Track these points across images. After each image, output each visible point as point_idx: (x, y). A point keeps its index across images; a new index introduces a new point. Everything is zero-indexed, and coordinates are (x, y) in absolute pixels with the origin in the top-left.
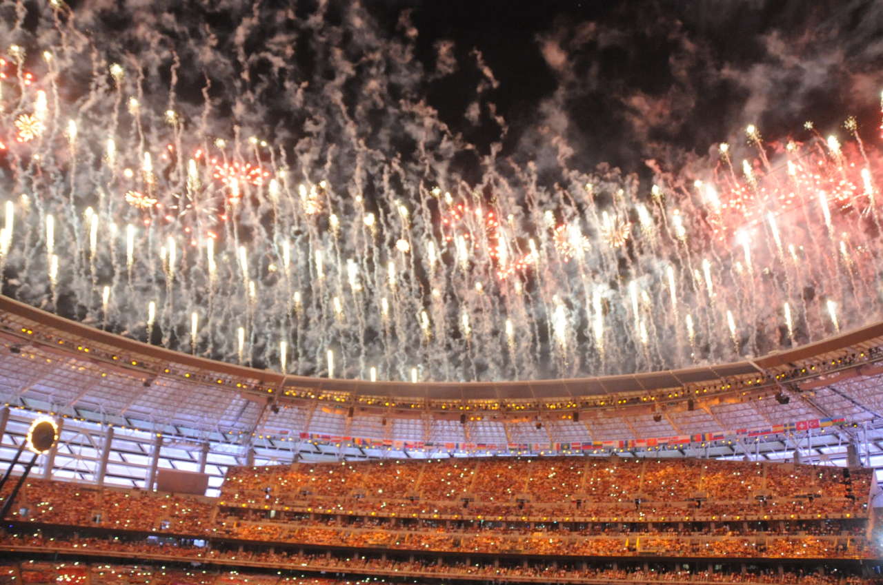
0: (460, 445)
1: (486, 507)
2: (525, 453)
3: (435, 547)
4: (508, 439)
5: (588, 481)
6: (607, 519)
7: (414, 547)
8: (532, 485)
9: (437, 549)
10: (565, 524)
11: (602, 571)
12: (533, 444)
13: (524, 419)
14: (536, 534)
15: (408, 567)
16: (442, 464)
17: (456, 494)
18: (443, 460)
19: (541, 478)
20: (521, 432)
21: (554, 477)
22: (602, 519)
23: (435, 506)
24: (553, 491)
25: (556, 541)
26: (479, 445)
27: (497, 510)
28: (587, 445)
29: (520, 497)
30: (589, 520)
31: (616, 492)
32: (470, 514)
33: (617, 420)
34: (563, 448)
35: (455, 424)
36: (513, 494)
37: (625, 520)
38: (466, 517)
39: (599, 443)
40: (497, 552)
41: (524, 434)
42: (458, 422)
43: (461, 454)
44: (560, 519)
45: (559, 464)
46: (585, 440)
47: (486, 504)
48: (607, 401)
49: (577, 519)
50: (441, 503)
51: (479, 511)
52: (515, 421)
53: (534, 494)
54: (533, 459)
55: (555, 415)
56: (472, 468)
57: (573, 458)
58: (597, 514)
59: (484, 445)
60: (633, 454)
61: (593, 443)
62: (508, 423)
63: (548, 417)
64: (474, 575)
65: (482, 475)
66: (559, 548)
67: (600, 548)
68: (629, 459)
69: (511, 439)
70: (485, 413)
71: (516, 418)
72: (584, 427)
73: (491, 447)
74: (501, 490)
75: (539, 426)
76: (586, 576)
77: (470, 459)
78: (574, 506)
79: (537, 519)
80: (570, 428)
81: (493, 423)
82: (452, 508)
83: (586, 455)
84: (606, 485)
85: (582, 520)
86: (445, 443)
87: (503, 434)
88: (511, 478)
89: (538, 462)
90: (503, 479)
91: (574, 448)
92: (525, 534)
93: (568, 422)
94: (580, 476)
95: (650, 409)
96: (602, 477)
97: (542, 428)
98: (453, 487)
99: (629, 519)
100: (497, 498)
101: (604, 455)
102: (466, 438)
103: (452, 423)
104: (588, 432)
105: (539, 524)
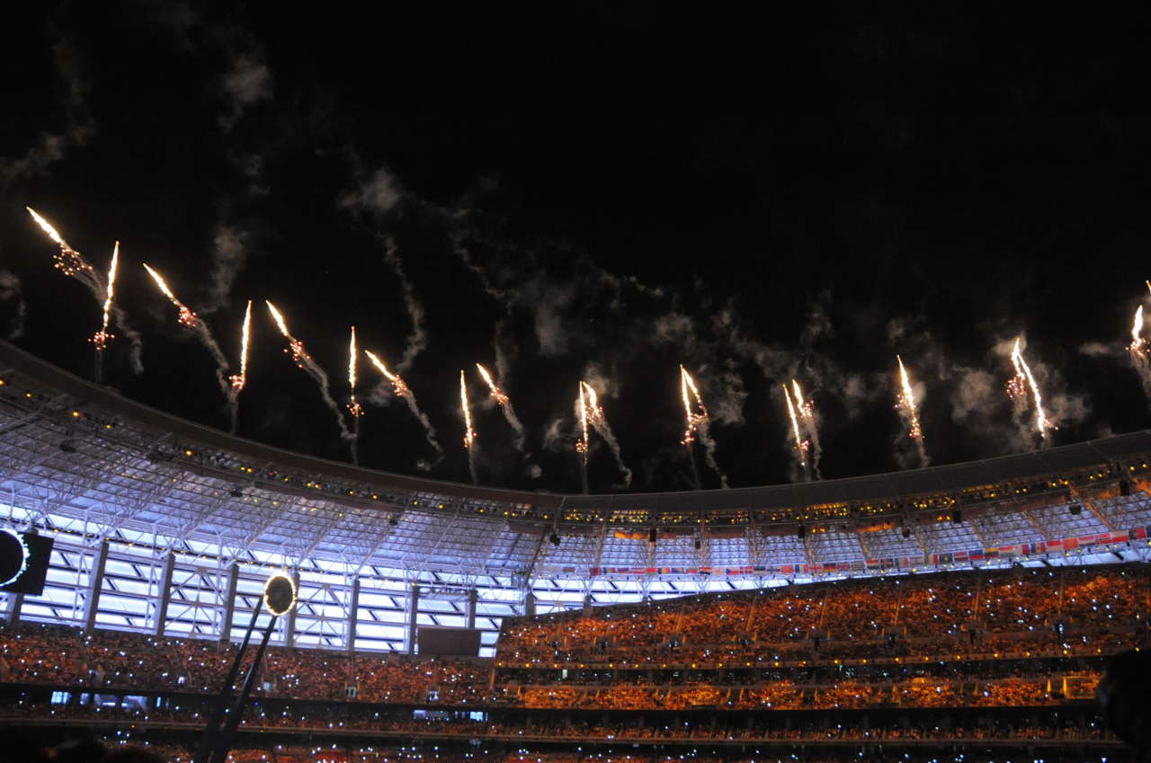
0: (801, 568)
1: (845, 648)
2: (891, 572)
3: (780, 704)
4: (865, 555)
5: (981, 604)
6: (1016, 655)
7: (751, 706)
8: (904, 614)
9: (783, 708)
10: (957, 664)
11: (1016, 728)
12: (901, 558)
13: (886, 526)
14: (916, 680)
15: (747, 734)
16: (779, 594)
17: (802, 634)
18: (780, 589)
19: (916, 604)
20: (883, 544)
21: (934, 601)
22: (1009, 656)
23: (774, 650)
24: (935, 621)
25: (946, 688)
26: (826, 566)
27: (859, 652)
28: (977, 555)
29: (890, 631)
30: (989, 656)
31: (1025, 616)
32: (823, 658)
33: (1016, 517)
34: (942, 561)
35: (791, 540)
36: (880, 628)
37: (1043, 654)
38: (817, 663)
39: (993, 550)
40: (864, 706)
41: (887, 546)
42: (796, 537)
43: (804, 579)
44: (948, 658)
45: (940, 583)
46: (973, 548)
47: (844, 643)
48: (998, 492)
49: (972, 657)
50: (784, 646)
51: (835, 654)
52: (872, 529)
53: (909, 626)
54: (901, 578)
55: (928, 517)
56: (821, 596)
57: (957, 574)
58: (1000, 648)
59: (833, 566)
60: (1044, 562)
61: (984, 551)
62: (862, 532)
63: (918, 520)
64: (836, 739)
65: (835, 605)
66: (951, 698)
67: (1010, 695)
68: (1038, 569)
69: (869, 555)
70: (830, 522)
71: (874, 525)
72: (970, 529)
73: (843, 567)
74: (862, 623)
75: (906, 534)
76: (992, 735)
77: (815, 585)
78: (967, 639)
79: (916, 660)
80: (950, 532)
81: (842, 535)
82: (798, 652)
83: (976, 568)
84: (1009, 608)
85: (980, 657)
86: (778, 566)
87: (857, 548)
88: (875, 606)
89: (910, 582)
90: (864, 608)
91: (957, 560)
92: (901, 680)
93: (947, 524)
94: (970, 598)
95: (1063, 497)
96: (1003, 598)
97: (912, 536)
98: (797, 623)
99: (1048, 652)
100: (857, 635)
101: (1003, 566)
102: (808, 558)
103: (787, 538)
104: (976, 537)
105: (920, 666)
